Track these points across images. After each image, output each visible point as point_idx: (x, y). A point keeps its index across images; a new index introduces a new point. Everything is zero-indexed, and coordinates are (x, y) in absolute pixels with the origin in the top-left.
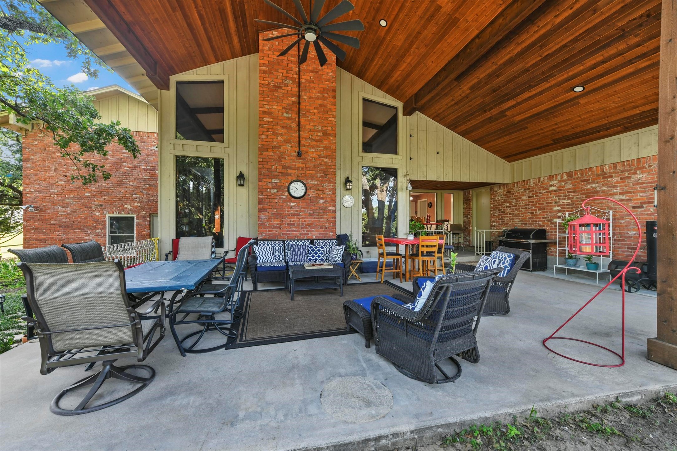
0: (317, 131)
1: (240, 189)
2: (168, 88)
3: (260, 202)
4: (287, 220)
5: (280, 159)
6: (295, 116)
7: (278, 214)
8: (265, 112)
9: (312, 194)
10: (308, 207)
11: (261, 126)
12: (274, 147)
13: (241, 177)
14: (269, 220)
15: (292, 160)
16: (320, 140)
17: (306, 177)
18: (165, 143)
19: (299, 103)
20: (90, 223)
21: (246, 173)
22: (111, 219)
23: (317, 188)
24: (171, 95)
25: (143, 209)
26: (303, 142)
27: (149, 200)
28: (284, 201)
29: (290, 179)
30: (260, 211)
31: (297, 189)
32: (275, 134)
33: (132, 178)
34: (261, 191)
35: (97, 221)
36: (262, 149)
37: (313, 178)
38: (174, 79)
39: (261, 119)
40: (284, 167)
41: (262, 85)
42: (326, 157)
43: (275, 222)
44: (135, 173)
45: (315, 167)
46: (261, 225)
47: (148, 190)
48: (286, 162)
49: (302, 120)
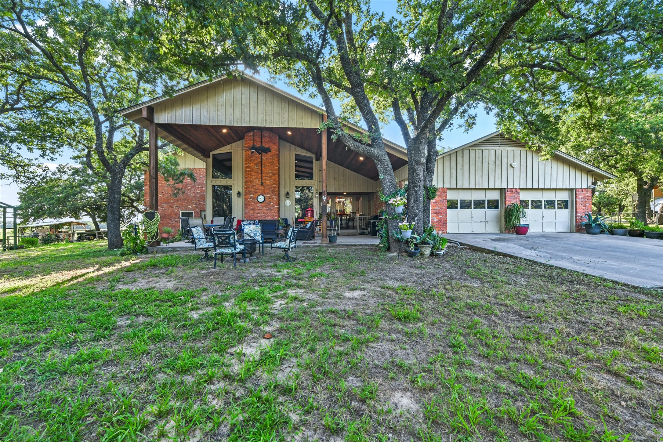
0: (270, 173)
1: (239, 198)
2: (209, 158)
3: (245, 204)
4: (257, 212)
5: (254, 186)
6: (260, 167)
7: (252, 209)
8: (247, 167)
9: (267, 200)
10: (266, 206)
11: (246, 173)
12: (251, 181)
13: (239, 193)
14: (249, 211)
15: (258, 186)
16: (271, 177)
17: (265, 193)
18: (208, 180)
19: (262, 162)
20: (173, 215)
21: (241, 191)
22: (182, 213)
23: (270, 198)
24: (211, 160)
25: (197, 208)
26: (263, 178)
27: (200, 203)
28: (256, 204)
29: (258, 194)
30: (245, 208)
31: (261, 199)
32: (252, 175)
33: (192, 192)
34: (246, 200)
35: (176, 214)
36: (246, 182)
37: (268, 193)
38: (211, 153)
39: (246, 170)
40: (255, 189)
41: (246, 155)
42: (274, 184)
43: (252, 213)
44: (193, 189)
45: (269, 189)
46: (246, 214)
47: (199, 198)
48: (256, 187)
49: (263, 169)
